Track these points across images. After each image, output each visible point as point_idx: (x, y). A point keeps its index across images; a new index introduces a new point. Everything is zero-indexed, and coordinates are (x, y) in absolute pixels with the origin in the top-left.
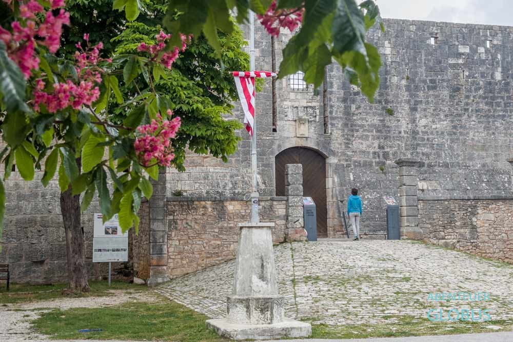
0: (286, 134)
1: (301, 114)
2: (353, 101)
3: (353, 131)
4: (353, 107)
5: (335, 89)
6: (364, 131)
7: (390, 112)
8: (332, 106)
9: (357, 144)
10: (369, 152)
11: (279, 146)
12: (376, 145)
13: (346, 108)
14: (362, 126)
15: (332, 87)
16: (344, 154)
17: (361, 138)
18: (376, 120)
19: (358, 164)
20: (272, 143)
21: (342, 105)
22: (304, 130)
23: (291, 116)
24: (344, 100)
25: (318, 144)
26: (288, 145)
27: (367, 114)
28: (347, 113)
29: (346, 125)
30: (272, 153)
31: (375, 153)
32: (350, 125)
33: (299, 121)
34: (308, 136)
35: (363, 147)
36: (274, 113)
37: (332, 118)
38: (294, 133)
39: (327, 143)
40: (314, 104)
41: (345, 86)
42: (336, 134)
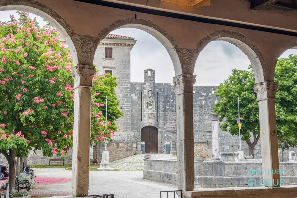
0: (145, 122)
1: (150, 116)
2: (167, 111)
3: (166, 121)
4: (167, 113)
5: (161, 108)
6: (170, 121)
8: (160, 113)
9: (168, 125)
10: (171, 127)
11: (143, 126)
13: (164, 114)
14: (169, 119)
15: (160, 107)
16: (163, 128)
17: (169, 123)
19: (168, 131)
20: (140, 125)
21: (163, 113)
22: (150, 121)
23: (146, 117)
24: (164, 111)
25: (155, 125)
26: (145, 125)
27: (171, 115)
28: (165, 115)
30: (140, 128)
31: (173, 127)
32: (165, 119)
33: (149, 118)
34: (152, 122)
35: (170, 126)
36: (141, 116)
37: (160, 117)
38: (147, 121)
39: (158, 125)
40: (154, 113)
41: (164, 107)
42: (161, 122)
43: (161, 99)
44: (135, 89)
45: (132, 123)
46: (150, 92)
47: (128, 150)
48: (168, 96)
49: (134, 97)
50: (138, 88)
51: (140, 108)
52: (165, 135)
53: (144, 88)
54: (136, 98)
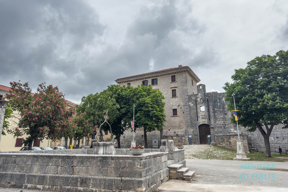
0: (200, 121)
1: (203, 117)
2: (216, 113)
3: (216, 119)
4: (216, 114)
5: (211, 110)
6: (219, 119)
7: (226, 114)
8: (211, 114)
9: (217, 122)
10: (221, 124)
11: (199, 124)
12: (223, 122)
13: (214, 114)
14: (218, 118)
15: (210, 110)
16: (214, 125)
17: (218, 121)
18: (222, 116)
19: (218, 127)
20: (197, 123)
21: (213, 114)
22: (204, 120)
23: (201, 117)
24: (214, 112)
25: (208, 123)
26: (201, 124)
27: (220, 115)
28: (215, 115)
29: (214, 118)
30: (197, 126)
31: (222, 124)
32: (215, 118)
33: (203, 118)
34: (206, 121)
35: (219, 123)
36: (197, 117)
37: (211, 117)
38: (202, 121)
39: (210, 122)
40: (206, 114)
41: (213, 109)
42: (212, 120)
43: (211, 104)
44: (191, 99)
45: (191, 122)
46: (202, 100)
47: (179, 141)
48: (215, 101)
49: (191, 104)
50: (194, 98)
51: (196, 111)
52: (216, 130)
53: (198, 98)
54: (193, 105)
